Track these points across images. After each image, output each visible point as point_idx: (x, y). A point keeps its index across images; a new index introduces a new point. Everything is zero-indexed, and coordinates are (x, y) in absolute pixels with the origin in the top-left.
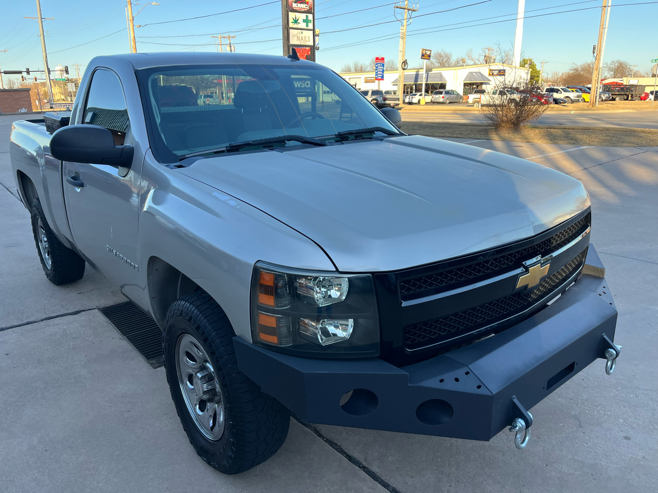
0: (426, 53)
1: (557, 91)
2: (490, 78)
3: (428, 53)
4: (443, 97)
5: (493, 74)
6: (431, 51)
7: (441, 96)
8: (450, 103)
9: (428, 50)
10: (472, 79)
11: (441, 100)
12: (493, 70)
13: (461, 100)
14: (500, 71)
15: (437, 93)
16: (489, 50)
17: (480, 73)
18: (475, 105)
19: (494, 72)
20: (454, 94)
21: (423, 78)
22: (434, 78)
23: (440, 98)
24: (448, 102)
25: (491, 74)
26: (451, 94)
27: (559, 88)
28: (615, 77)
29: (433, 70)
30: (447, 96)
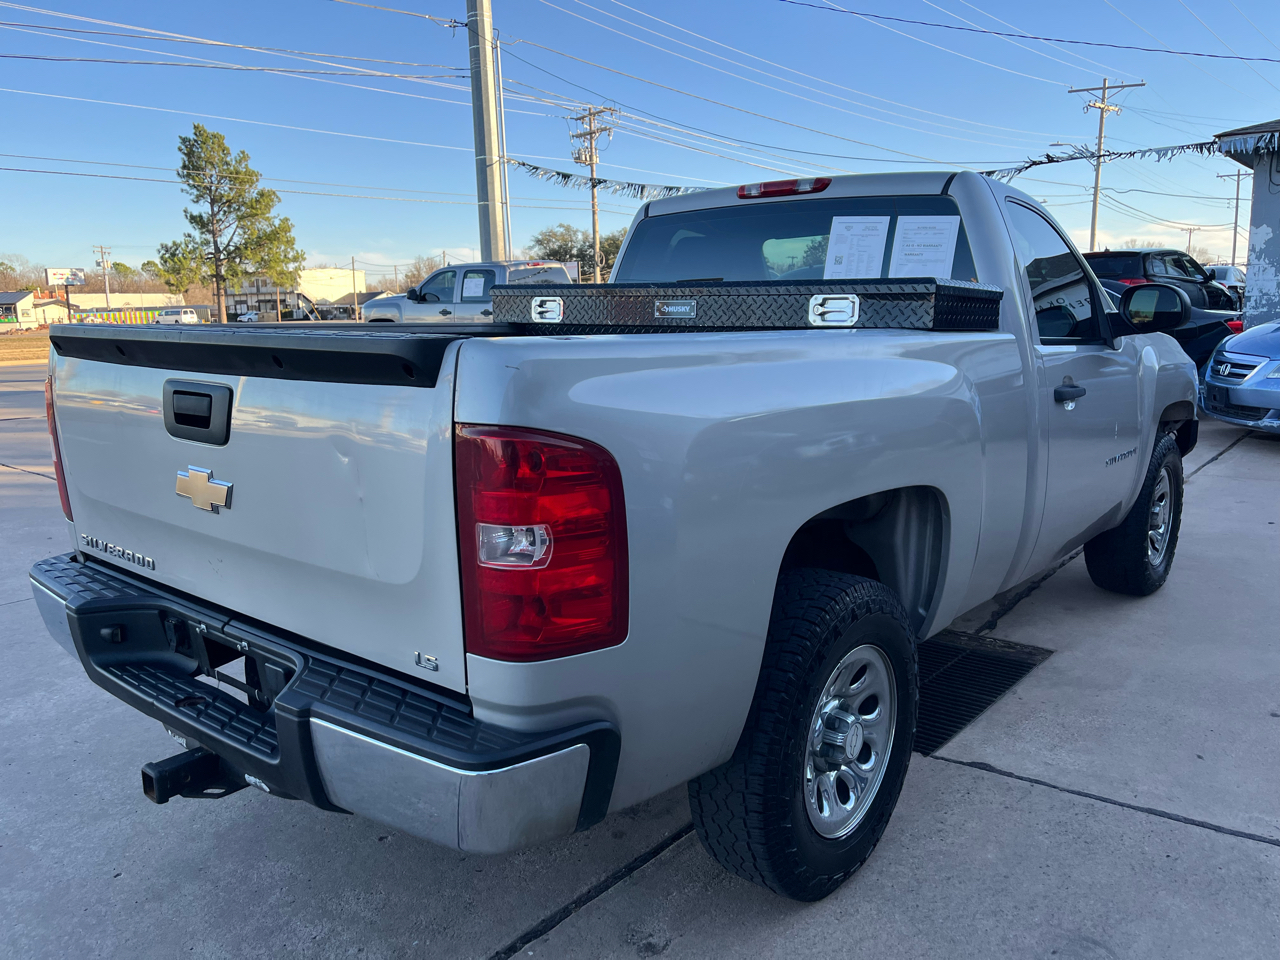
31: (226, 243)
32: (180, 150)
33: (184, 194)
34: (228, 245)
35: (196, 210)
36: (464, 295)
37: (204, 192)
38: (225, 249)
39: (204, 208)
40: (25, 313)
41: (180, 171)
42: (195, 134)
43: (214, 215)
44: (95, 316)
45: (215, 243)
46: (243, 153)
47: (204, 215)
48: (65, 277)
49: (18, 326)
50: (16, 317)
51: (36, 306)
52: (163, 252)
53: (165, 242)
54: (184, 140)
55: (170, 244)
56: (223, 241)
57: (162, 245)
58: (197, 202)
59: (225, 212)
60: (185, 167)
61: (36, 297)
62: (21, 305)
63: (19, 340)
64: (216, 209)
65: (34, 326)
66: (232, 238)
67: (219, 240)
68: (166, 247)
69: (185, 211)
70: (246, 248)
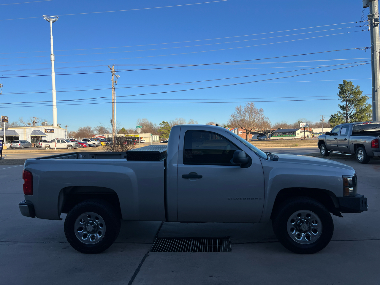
0: (5, 118)
1: (88, 141)
2: (46, 133)
3: (6, 118)
4: (20, 145)
5: (47, 132)
6: (8, 117)
7: (18, 144)
8: (24, 148)
9: (6, 117)
10: (36, 134)
11: (19, 146)
12: (47, 130)
13: (31, 146)
14: (51, 130)
15: (15, 142)
16: (35, 118)
17: (39, 131)
18: (47, 148)
19: (48, 130)
20: (26, 142)
21: (4, 133)
22: (10, 133)
23: (18, 145)
24: (23, 147)
25: (46, 131)
26: (24, 142)
27: (89, 139)
28: (100, 134)
29: (8, 128)
30: (22, 144)
31: (350, 113)
32: (339, 88)
33: (339, 100)
34: (351, 114)
35: (342, 104)
36: (341, 133)
37: (344, 99)
38: (349, 115)
39: (344, 104)
40: (298, 134)
41: (339, 94)
42: (344, 83)
43: (347, 105)
44: (317, 135)
45: (347, 113)
46: (358, 86)
47: (344, 105)
48: (304, 125)
49: (295, 137)
50: (295, 135)
51: (301, 132)
52: (331, 117)
53: (332, 114)
54: (340, 85)
55: (334, 115)
56: (349, 113)
57: (331, 115)
58: (343, 102)
59: (351, 104)
60: (340, 93)
61: (301, 130)
62: (297, 132)
63: (295, 141)
64: (348, 103)
65: (299, 137)
66: (352, 112)
67: (348, 112)
68: (333, 115)
69: (339, 105)
70: (356, 114)
